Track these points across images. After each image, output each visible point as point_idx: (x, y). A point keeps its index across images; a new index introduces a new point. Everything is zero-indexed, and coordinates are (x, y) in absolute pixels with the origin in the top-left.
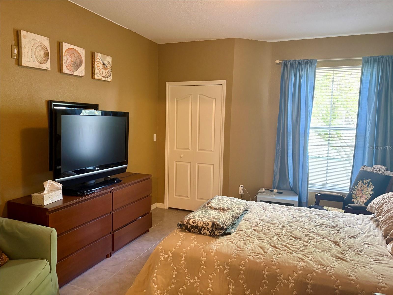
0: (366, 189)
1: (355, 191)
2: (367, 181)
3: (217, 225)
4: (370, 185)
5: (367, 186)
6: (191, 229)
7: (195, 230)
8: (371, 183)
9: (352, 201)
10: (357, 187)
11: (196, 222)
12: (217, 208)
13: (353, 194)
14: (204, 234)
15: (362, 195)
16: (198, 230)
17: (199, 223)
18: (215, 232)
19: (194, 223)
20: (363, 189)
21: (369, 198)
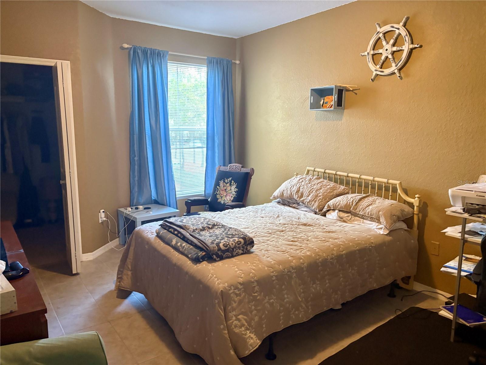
1: (219, 192)
3: (250, 239)
4: (232, 184)
8: (233, 182)
9: (218, 201)
10: (220, 187)
14: (237, 255)
15: (227, 194)
16: (230, 252)
17: (230, 244)
18: (246, 248)
20: (226, 188)
21: (235, 195)
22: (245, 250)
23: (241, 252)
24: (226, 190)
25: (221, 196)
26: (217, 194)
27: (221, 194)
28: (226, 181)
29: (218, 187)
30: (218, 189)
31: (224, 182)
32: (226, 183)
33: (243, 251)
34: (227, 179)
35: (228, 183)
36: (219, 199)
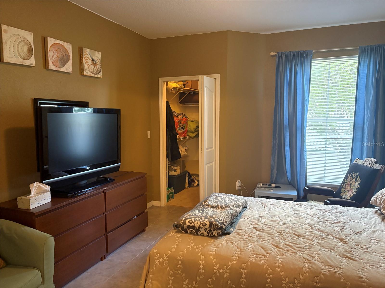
0: (354, 183)
1: (345, 185)
2: (356, 174)
3: (215, 225)
4: (357, 179)
5: (355, 179)
6: (187, 230)
7: (191, 230)
8: (359, 177)
9: (341, 195)
10: (347, 181)
11: (193, 222)
12: (215, 206)
13: (343, 188)
14: (202, 235)
15: (350, 189)
16: (195, 230)
17: (195, 223)
18: (213, 232)
19: (190, 223)
20: (351, 183)
21: (356, 192)
22: (210, 233)
23: (206, 233)
24: (351, 184)
25: (345, 190)
26: (342, 187)
27: (346, 189)
28: (354, 175)
29: (345, 180)
30: (345, 182)
31: (352, 176)
32: (353, 177)
33: (209, 234)
34: (355, 174)
35: (354, 177)
36: (342, 193)
